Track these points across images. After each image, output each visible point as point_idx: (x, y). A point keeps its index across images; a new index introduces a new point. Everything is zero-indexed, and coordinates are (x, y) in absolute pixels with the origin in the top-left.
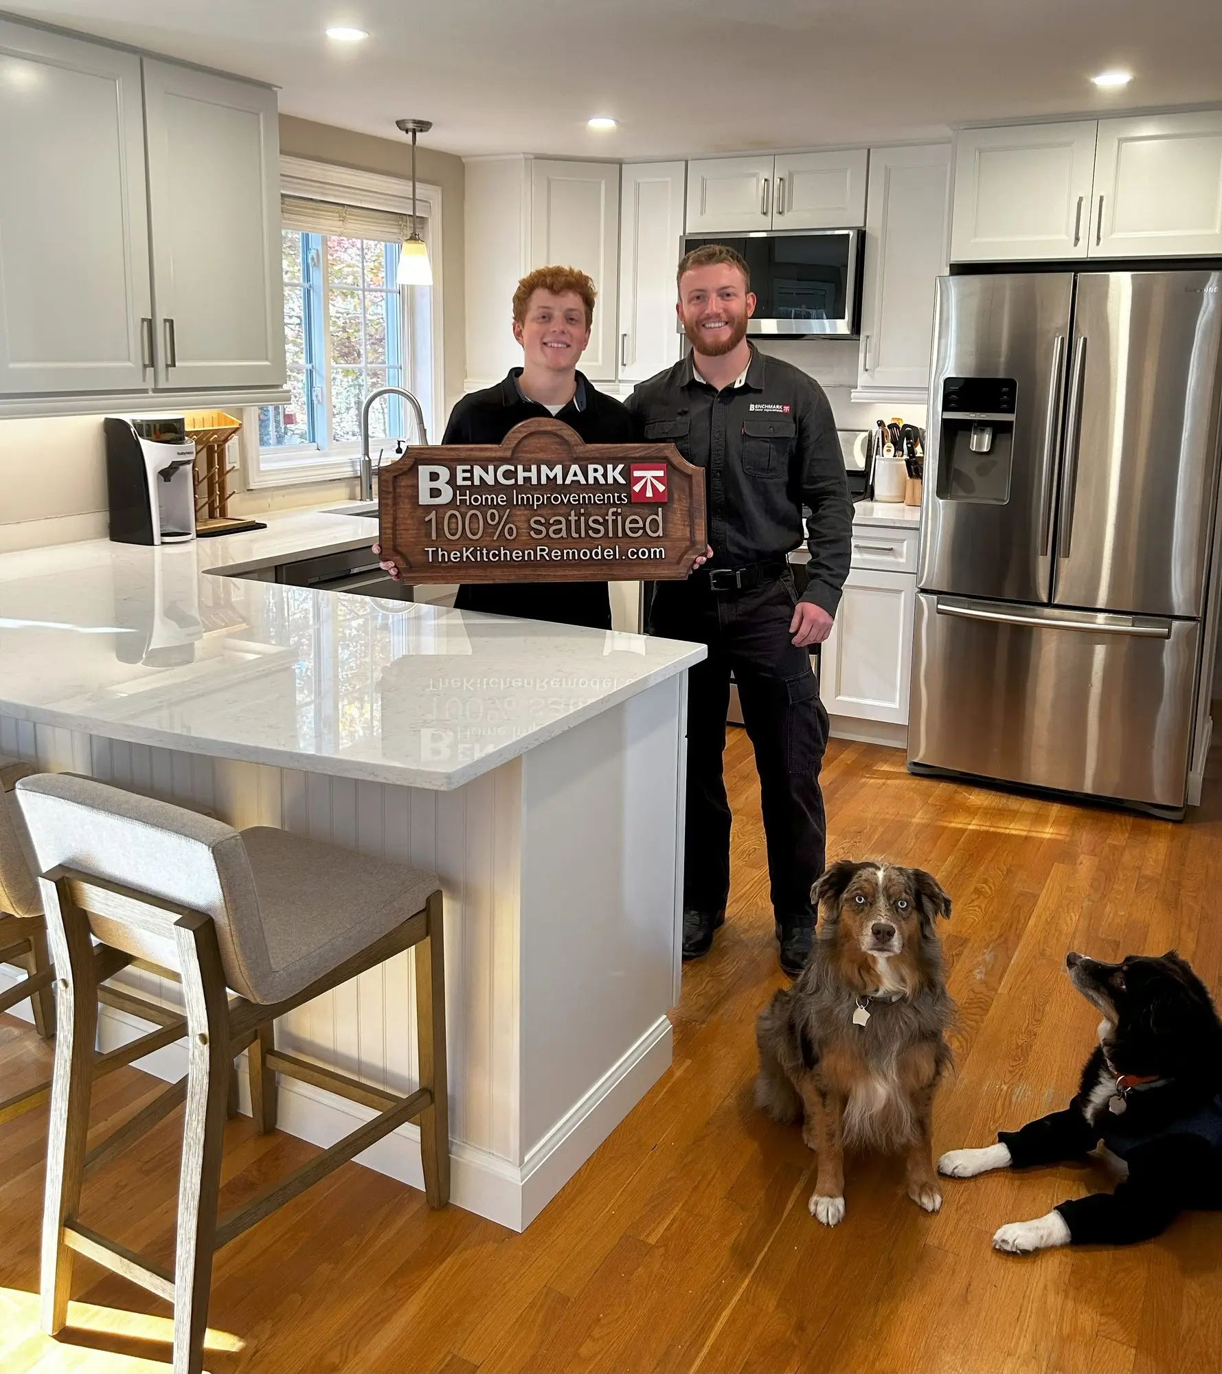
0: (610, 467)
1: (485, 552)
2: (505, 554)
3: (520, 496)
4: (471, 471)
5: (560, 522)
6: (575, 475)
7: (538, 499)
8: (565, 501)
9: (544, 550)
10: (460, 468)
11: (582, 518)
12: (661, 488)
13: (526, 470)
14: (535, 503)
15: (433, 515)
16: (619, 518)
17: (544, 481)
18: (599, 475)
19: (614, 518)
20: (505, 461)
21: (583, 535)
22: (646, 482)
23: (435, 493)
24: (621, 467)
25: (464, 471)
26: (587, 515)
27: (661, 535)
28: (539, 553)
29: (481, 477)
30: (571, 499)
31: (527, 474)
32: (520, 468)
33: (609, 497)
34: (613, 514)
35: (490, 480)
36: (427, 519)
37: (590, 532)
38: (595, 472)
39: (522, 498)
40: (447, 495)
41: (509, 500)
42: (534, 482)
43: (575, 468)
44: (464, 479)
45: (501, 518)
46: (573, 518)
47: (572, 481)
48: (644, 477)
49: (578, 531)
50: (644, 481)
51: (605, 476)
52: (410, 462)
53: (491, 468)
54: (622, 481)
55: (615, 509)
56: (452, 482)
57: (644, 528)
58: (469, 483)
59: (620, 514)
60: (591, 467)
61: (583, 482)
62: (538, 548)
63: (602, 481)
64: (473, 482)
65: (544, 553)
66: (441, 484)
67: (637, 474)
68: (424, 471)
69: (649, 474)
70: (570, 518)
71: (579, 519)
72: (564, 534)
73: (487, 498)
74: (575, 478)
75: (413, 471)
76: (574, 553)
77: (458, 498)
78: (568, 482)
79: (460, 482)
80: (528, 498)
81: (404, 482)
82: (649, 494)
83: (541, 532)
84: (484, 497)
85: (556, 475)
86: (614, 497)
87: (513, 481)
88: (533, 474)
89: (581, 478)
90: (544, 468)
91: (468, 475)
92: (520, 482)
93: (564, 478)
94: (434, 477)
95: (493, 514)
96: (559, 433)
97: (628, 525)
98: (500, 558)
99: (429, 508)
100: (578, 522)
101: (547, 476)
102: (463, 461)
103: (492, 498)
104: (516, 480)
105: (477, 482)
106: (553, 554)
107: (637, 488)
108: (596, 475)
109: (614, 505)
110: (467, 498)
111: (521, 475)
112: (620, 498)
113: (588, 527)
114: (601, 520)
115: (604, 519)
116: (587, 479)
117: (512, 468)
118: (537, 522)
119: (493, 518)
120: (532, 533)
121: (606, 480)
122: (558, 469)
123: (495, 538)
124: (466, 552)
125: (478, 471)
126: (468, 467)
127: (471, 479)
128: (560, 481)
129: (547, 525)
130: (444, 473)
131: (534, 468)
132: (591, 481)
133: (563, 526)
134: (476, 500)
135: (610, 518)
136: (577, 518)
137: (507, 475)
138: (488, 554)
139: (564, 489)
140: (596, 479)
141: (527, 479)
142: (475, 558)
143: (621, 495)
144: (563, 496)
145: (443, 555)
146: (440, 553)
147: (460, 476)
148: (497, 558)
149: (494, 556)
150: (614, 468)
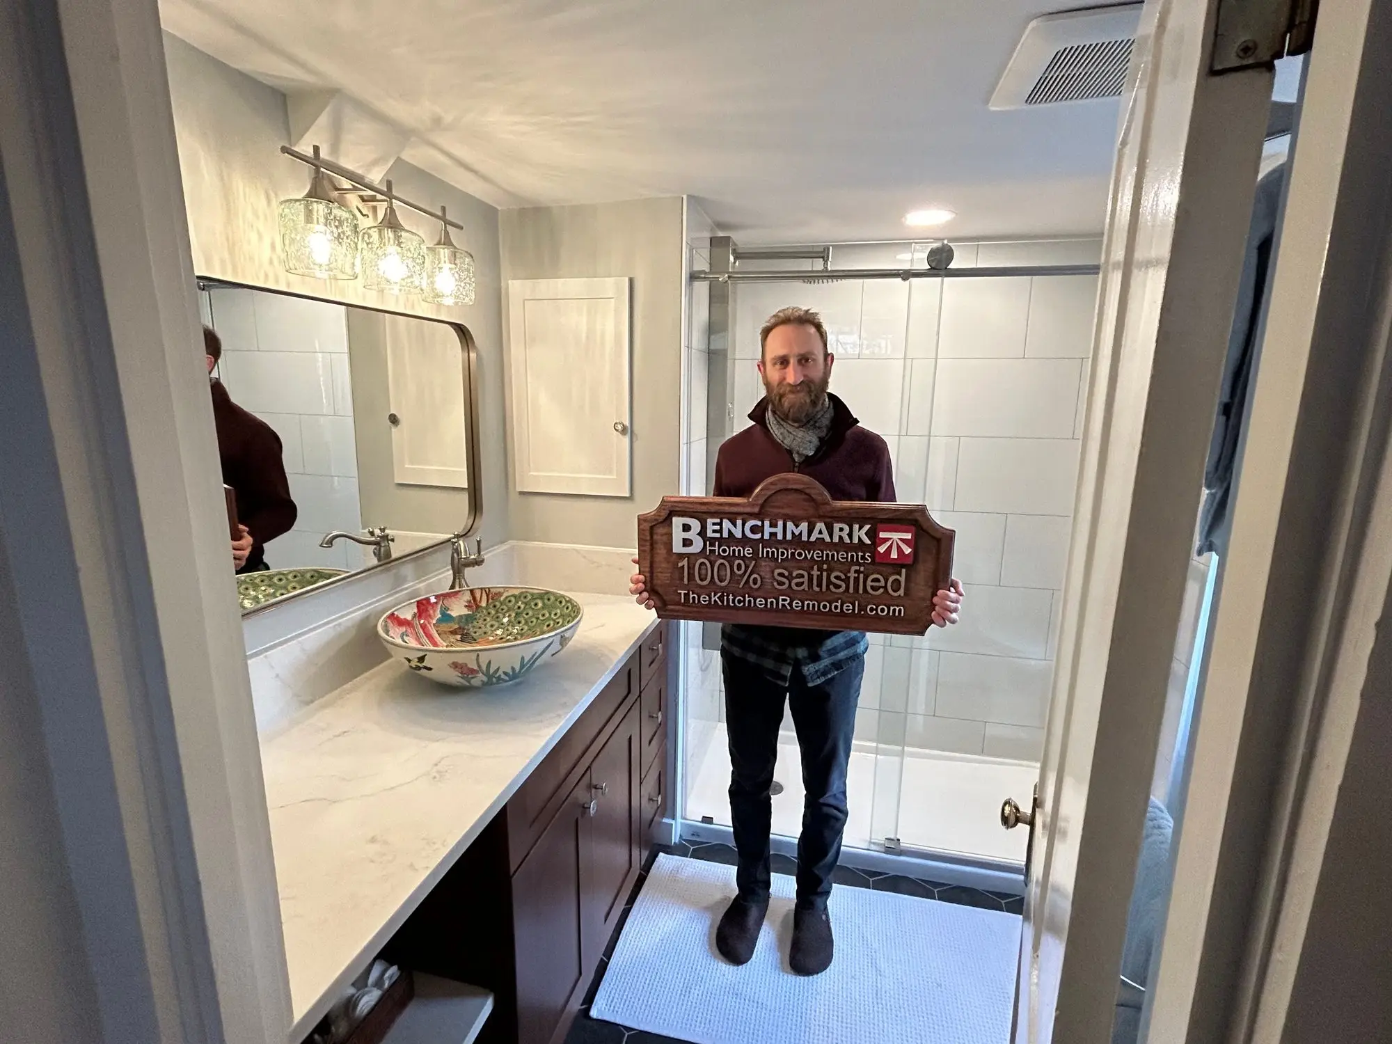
0: (856, 527)
1: (731, 597)
2: (750, 601)
3: (765, 550)
4: (720, 524)
5: (802, 576)
6: (820, 532)
7: (783, 554)
8: (809, 557)
9: (785, 600)
10: (710, 521)
11: (825, 574)
12: (908, 551)
13: (773, 525)
14: (780, 557)
15: (685, 562)
16: (862, 576)
17: (789, 537)
18: (845, 535)
19: (856, 575)
20: (753, 516)
21: (824, 589)
22: (892, 543)
23: (687, 542)
24: (867, 527)
25: (714, 524)
26: (830, 571)
27: (902, 595)
28: (781, 602)
29: (729, 530)
30: (815, 556)
31: (773, 530)
32: (767, 523)
33: (852, 556)
34: (856, 571)
35: (738, 533)
36: (680, 565)
37: (831, 587)
38: (841, 531)
39: (768, 552)
40: (698, 545)
41: (755, 552)
42: (780, 537)
43: (820, 526)
44: (714, 531)
45: (747, 567)
46: (815, 573)
47: (817, 538)
48: (891, 539)
49: (820, 585)
50: (888, 544)
51: (850, 535)
52: (664, 514)
53: (739, 522)
54: (868, 542)
55: (857, 568)
56: (702, 533)
57: (885, 587)
58: (718, 535)
59: (862, 572)
60: (837, 526)
61: (828, 539)
62: (781, 598)
63: (847, 540)
64: (721, 535)
65: (786, 603)
66: (692, 535)
67: (882, 535)
68: (677, 522)
69: (896, 536)
70: (812, 573)
71: (822, 574)
72: (805, 586)
73: (734, 550)
74: (820, 536)
75: (667, 521)
76: (814, 605)
77: (708, 548)
78: (813, 539)
79: (710, 534)
80: (773, 552)
81: (661, 530)
82: (894, 555)
83: (784, 584)
84: (732, 548)
85: (801, 532)
86: (857, 556)
87: (758, 536)
88: (779, 530)
89: (826, 536)
90: (790, 525)
91: (717, 527)
92: (767, 536)
93: (809, 535)
94: (686, 528)
95: (739, 565)
96: (807, 491)
97: (869, 583)
98: (744, 604)
99: (681, 556)
100: (820, 578)
101: (793, 533)
102: (713, 514)
103: (739, 551)
104: (763, 535)
105: (725, 535)
106: (794, 604)
107: (882, 549)
108: (841, 533)
109: (858, 564)
110: (717, 548)
111: (768, 530)
112: (863, 558)
113: (829, 582)
114: (843, 577)
115: (846, 576)
116: (831, 536)
117: (759, 523)
118: (781, 575)
119: (739, 569)
120: (775, 584)
121: (851, 539)
122: (804, 526)
123: (741, 586)
124: (714, 596)
125: (727, 524)
126: (718, 521)
127: (720, 531)
128: (805, 538)
129: (790, 578)
130: (695, 525)
131: (780, 523)
132: (836, 540)
133: (806, 579)
134: (724, 551)
135: (852, 575)
136: (819, 573)
137: (754, 529)
138: (733, 600)
139: (808, 546)
140: (840, 537)
141: (773, 535)
142: (722, 602)
143: (864, 555)
144: (807, 552)
145: (694, 598)
146: (691, 596)
147: (710, 528)
148: (742, 604)
149: (739, 601)
150: (860, 529)
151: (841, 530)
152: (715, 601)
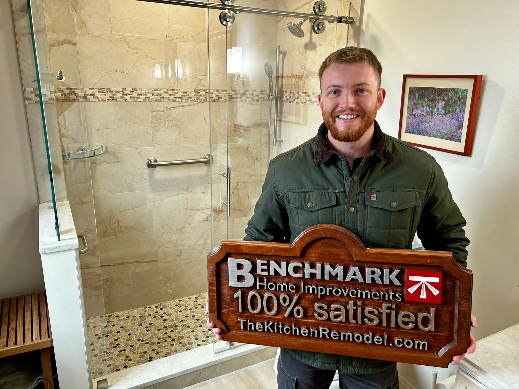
0: (387, 271)
1: (280, 326)
2: (296, 330)
3: (306, 287)
4: (268, 265)
6: (355, 274)
7: (322, 291)
8: (345, 295)
9: (325, 331)
10: (259, 262)
11: (360, 309)
12: (436, 292)
13: (313, 266)
14: (320, 293)
15: (238, 294)
16: (393, 312)
17: (327, 277)
18: (376, 276)
19: (388, 311)
20: (295, 258)
21: (359, 322)
23: (240, 278)
24: (397, 271)
25: (263, 264)
26: (364, 307)
28: (321, 332)
29: (275, 269)
31: (313, 271)
32: (307, 265)
33: (384, 295)
34: (388, 308)
35: (282, 272)
36: (235, 296)
37: (366, 320)
39: (309, 288)
40: (249, 281)
41: (298, 289)
42: (319, 276)
43: (354, 269)
44: (263, 270)
45: (291, 301)
47: (352, 279)
48: (419, 282)
49: (355, 318)
50: (419, 285)
51: (382, 277)
52: (222, 255)
53: (283, 264)
54: (397, 283)
55: (389, 305)
56: (253, 271)
57: (416, 323)
58: (266, 274)
59: (393, 309)
60: (368, 270)
61: (361, 280)
62: (321, 328)
63: (379, 281)
64: (269, 273)
65: (326, 333)
66: (245, 272)
67: (412, 278)
68: (232, 261)
69: (424, 280)
71: (357, 309)
72: (343, 319)
74: (354, 277)
75: (225, 260)
76: (349, 335)
77: (258, 284)
78: (348, 279)
79: (259, 272)
80: (313, 289)
82: (423, 296)
83: (324, 315)
84: (278, 284)
85: (337, 274)
86: (389, 295)
87: (300, 275)
88: (318, 271)
89: (359, 277)
90: (327, 267)
91: (266, 267)
92: (307, 276)
93: (345, 276)
94: (240, 267)
95: (285, 297)
97: (400, 318)
98: (292, 332)
99: (236, 289)
100: (355, 312)
101: (330, 274)
102: (261, 257)
103: (285, 286)
104: (304, 275)
105: (272, 273)
106: (332, 334)
107: (412, 290)
108: (373, 276)
109: (389, 301)
110: (265, 284)
111: (308, 270)
112: (394, 297)
113: (364, 316)
114: (376, 312)
115: (379, 311)
116: (364, 278)
117: (301, 265)
118: (320, 308)
119: (285, 300)
120: (316, 315)
121: (382, 280)
122: (340, 269)
123: (287, 316)
124: (267, 324)
125: (273, 265)
126: (266, 262)
127: (268, 270)
128: (341, 278)
129: (329, 311)
130: (247, 264)
131: (319, 266)
132: (369, 280)
134: (272, 286)
135: (384, 310)
136: (355, 308)
137: (296, 269)
138: (283, 329)
139: (344, 284)
140: (373, 279)
141: (313, 275)
142: (274, 330)
143: (395, 294)
144: (343, 290)
145: (251, 325)
146: (249, 324)
147: (259, 268)
148: (290, 332)
149: (287, 330)
150: (391, 272)
151: (373, 273)
152: (268, 328)
